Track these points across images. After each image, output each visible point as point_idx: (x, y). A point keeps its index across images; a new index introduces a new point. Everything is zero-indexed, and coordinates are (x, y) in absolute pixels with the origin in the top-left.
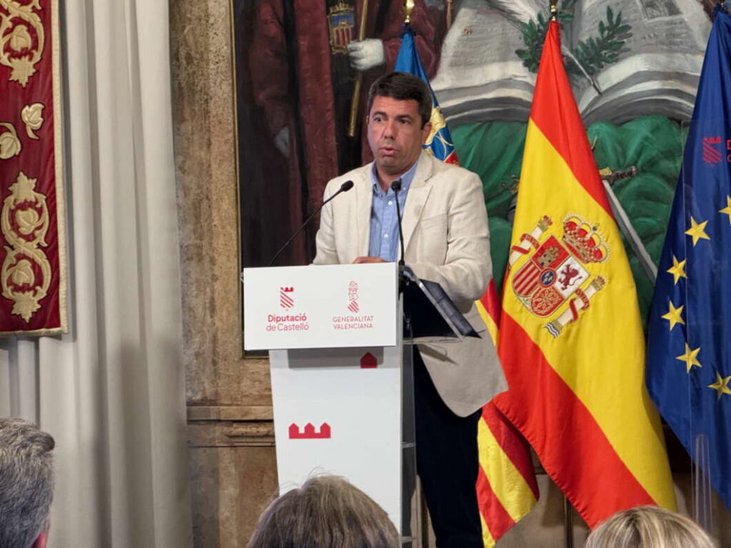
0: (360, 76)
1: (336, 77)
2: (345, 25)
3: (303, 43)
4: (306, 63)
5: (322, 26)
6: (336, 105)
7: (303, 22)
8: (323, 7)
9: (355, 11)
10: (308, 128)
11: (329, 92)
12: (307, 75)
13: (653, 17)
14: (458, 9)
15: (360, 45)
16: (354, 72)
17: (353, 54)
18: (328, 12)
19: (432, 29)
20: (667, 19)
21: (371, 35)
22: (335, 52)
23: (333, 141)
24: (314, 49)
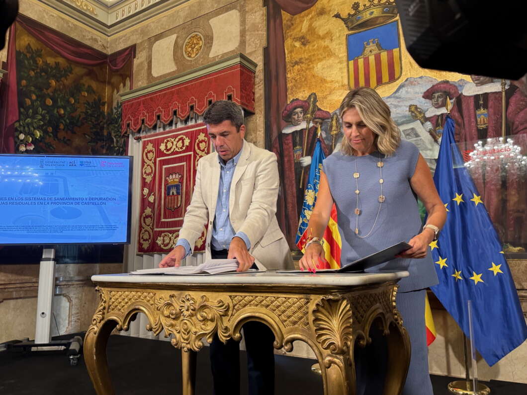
0: (303, 169)
1: (296, 169)
2: (299, 153)
3: (286, 159)
4: (286, 166)
5: (292, 154)
6: (296, 178)
7: (286, 153)
8: (292, 148)
9: (302, 148)
10: (287, 186)
11: (294, 174)
12: (287, 170)
13: (409, 139)
14: (337, 143)
15: (304, 158)
16: (302, 167)
17: (301, 162)
18: (293, 149)
19: (328, 151)
20: (415, 139)
21: (307, 155)
22: (296, 161)
23: (295, 190)
24: (289, 161)
